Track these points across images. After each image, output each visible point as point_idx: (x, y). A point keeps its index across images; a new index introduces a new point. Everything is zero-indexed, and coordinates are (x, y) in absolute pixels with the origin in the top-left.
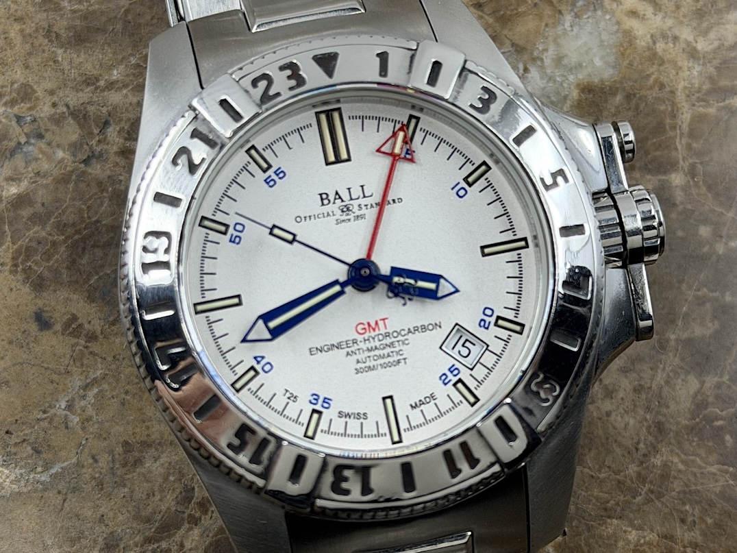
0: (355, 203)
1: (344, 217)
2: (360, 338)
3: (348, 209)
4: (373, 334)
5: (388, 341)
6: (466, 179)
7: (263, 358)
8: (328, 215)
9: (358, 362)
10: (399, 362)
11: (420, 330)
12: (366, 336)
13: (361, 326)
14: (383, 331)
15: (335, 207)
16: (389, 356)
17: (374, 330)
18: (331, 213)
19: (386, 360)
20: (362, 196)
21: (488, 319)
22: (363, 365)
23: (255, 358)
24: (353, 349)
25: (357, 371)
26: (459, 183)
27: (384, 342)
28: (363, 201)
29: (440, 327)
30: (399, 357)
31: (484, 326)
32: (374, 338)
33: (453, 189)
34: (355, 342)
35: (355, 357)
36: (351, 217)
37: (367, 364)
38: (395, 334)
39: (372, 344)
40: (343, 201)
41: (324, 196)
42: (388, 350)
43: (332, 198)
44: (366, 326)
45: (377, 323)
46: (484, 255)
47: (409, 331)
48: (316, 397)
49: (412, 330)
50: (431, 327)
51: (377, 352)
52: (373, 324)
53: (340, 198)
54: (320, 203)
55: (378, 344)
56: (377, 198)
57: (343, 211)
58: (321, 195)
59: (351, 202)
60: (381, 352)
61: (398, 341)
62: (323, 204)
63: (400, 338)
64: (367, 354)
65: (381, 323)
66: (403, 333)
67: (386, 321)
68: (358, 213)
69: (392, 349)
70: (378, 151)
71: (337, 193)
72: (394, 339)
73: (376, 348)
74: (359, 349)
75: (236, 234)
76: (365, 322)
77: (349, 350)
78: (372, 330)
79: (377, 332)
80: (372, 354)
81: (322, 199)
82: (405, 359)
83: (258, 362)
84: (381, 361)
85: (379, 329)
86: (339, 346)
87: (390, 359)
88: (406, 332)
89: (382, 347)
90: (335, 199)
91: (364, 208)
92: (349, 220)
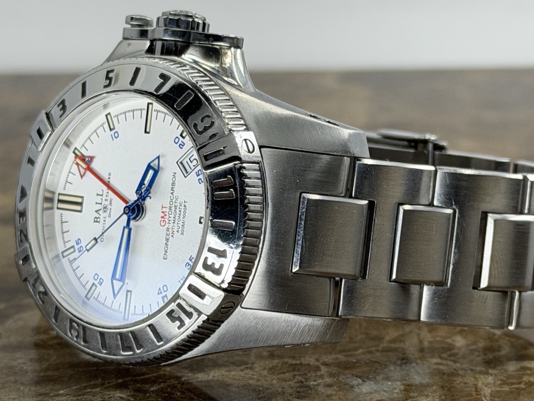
0: (104, 202)
1: (108, 211)
2: (167, 225)
3: (105, 208)
4: (167, 217)
5: (173, 208)
6: (111, 130)
7: (160, 289)
8: (104, 221)
9: (178, 231)
10: (185, 206)
11: (173, 187)
12: (167, 221)
13: (162, 222)
14: (167, 210)
15: (103, 215)
16: (180, 211)
17: (166, 215)
18: (105, 219)
19: (182, 214)
20: (101, 197)
21: (180, 142)
22: (180, 229)
23: (158, 294)
24: (171, 232)
25: (182, 234)
26: (111, 135)
27: (173, 211)
28: (104, 197)
29: (175, 173)
30: (183, 205)
31: (183, 146)
32: (170, 217)
33: (113, 140)
34: (168, 229)
35: (175, 233)
36: (109, 207)
37: (181, 227)
38: (171, 203)
39: (172, 219)
40: (100, 210)
41: (96, 220)
42: (178, 210)
43: (98, 216)
44: (163, 219)
45: (163, 212)
46: (148, 133)
47: (172, 193)
48: (188, 264)
49: (172, 191)
50: (174, 179)
51: (177, 218)
52: (163, 215)
53: (99, 210)
54: (98, 223)
55: (172, 216)
56: (105, 188)
57: (105, 211)
58: (95, 221)
59: (103, 204)
60: (178, 215)
61: (175, 202)
62: (99, 222)
63: (174, 201)
64: (176, 225)
65: (164, 210)
66: (172, 198)
67: (164, 206)
68: (109, 202)
69: (178, 208)
70: (82, 176)
71: (96, 211)
72: (173, 205)
73: (174, 217)
74: (172, 229)
75: (98, 280)
76: (160, 219)
77: (171, 235)
78: (165, 217)
79: (167, 214)
80: (176, 221)
81: (97, 222)
82: (185, 202)
83: (161, 293)
84: (182, 217)
85: (166, 212)
86: (167, 240)
87: (182, 211)
88: (172, 196)
89: (175, 214)
90: (98, 214)
91: (107, 198)
92: (111, 209)
